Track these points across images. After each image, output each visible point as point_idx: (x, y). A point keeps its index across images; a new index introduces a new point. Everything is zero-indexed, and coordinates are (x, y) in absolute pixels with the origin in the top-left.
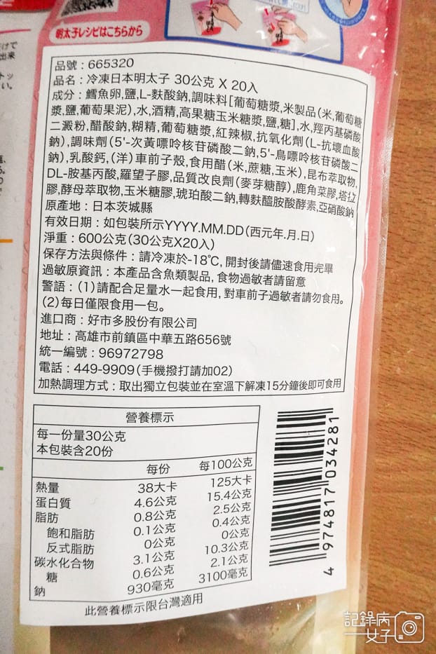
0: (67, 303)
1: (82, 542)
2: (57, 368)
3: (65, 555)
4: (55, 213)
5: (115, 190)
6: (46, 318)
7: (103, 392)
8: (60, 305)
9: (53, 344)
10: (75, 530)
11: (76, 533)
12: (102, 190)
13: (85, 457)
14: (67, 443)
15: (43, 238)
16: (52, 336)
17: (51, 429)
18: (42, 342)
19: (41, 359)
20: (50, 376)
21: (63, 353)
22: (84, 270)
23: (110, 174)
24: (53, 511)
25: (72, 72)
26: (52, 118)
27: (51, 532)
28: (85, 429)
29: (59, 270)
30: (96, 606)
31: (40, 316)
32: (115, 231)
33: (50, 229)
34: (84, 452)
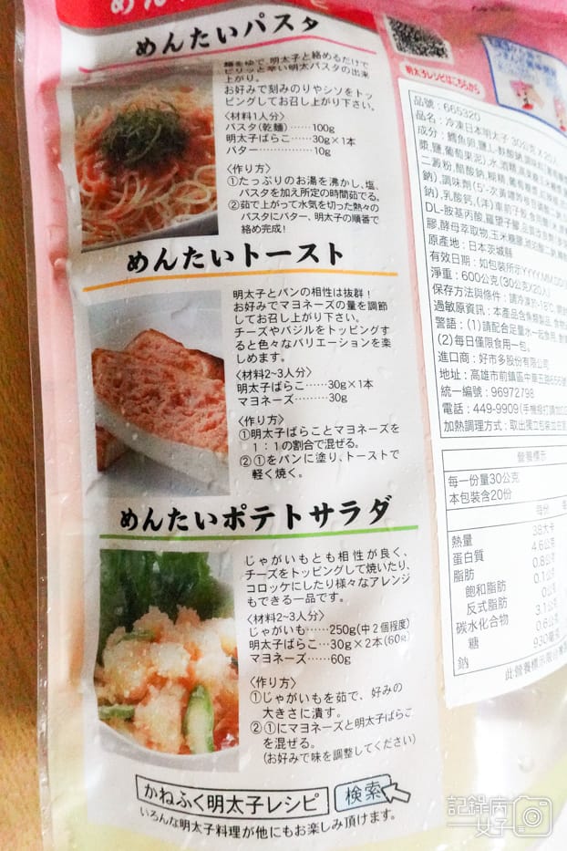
0: (459, 340)
1: (495, 596)
2: (459, 409)
3: (483, 615)
4: (439, 248)
5: (483, 232)
6: (443, 357)
7: (498, 433)
8: (454, 343)
9: (452, 383)
10: (490, 584)
11: (491, 587)
12: (474, 231)
13: (491, 502)
14: (475, 489)
15: (430, 274)
16: (451, 375)
17: (461, 476)
18: (442, 382)
19: (443, 400)
20: (453, 418)
21: (461, 393)
22: (470, 308)
23: (478, 216)
24: (468, 566)
25: (431, 110)
26: (421, 152)
27: (469, 590)
28: (489, 472)
29: (449, 307)
30: (513, 666)
31: (437, 354)
32: (489, 272)
33: (435, 264)
34: (490, 496)
